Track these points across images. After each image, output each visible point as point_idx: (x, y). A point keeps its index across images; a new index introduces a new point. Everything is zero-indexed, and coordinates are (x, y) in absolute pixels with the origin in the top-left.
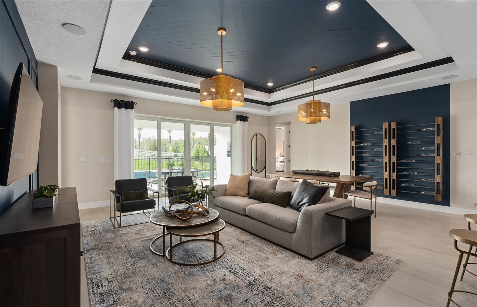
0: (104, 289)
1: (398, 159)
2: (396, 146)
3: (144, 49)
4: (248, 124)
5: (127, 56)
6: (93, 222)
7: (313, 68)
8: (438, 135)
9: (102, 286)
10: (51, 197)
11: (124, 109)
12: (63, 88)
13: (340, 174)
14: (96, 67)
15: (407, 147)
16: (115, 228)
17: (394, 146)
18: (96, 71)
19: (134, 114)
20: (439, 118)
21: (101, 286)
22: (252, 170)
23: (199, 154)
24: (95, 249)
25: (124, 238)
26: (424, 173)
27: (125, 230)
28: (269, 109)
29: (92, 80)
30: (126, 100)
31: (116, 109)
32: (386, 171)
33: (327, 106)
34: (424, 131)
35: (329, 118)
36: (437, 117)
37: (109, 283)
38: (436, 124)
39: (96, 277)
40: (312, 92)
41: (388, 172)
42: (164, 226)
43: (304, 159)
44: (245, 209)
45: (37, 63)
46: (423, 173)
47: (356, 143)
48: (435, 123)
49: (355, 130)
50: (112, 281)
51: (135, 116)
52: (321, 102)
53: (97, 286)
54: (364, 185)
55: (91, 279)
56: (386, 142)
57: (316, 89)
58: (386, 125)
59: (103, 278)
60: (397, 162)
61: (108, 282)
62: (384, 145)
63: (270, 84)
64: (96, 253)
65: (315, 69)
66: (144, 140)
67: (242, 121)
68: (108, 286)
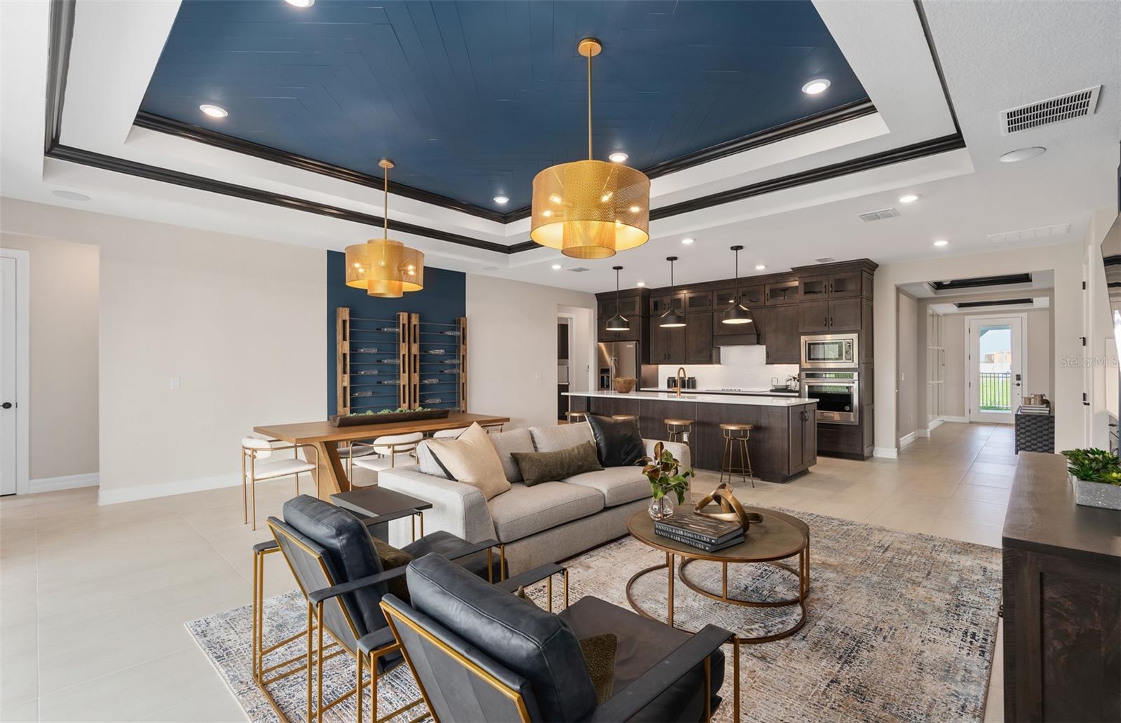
1: (420, 379)
2: (418, 357)
8: (463, 343)
9: (966, 633)
15: (431, 358)
17: (415, 356)
21: (969, 634)
32: (404, 402)
34: (447, 336)
37: (950, 630)
38: (461, 327)
39: (969, 654)
47: (351, 347)
48: (459, 325)
49: (350, 317)
50: (942, 629)
53: (977, 638)
55: (983, 656)
56: (404, 349)
58: (404, 317)
59: (956, 644)
60: (419, 385)
61: (950, 632)
62: (401, 353)
65: (391, 166)
68: (955, 627)
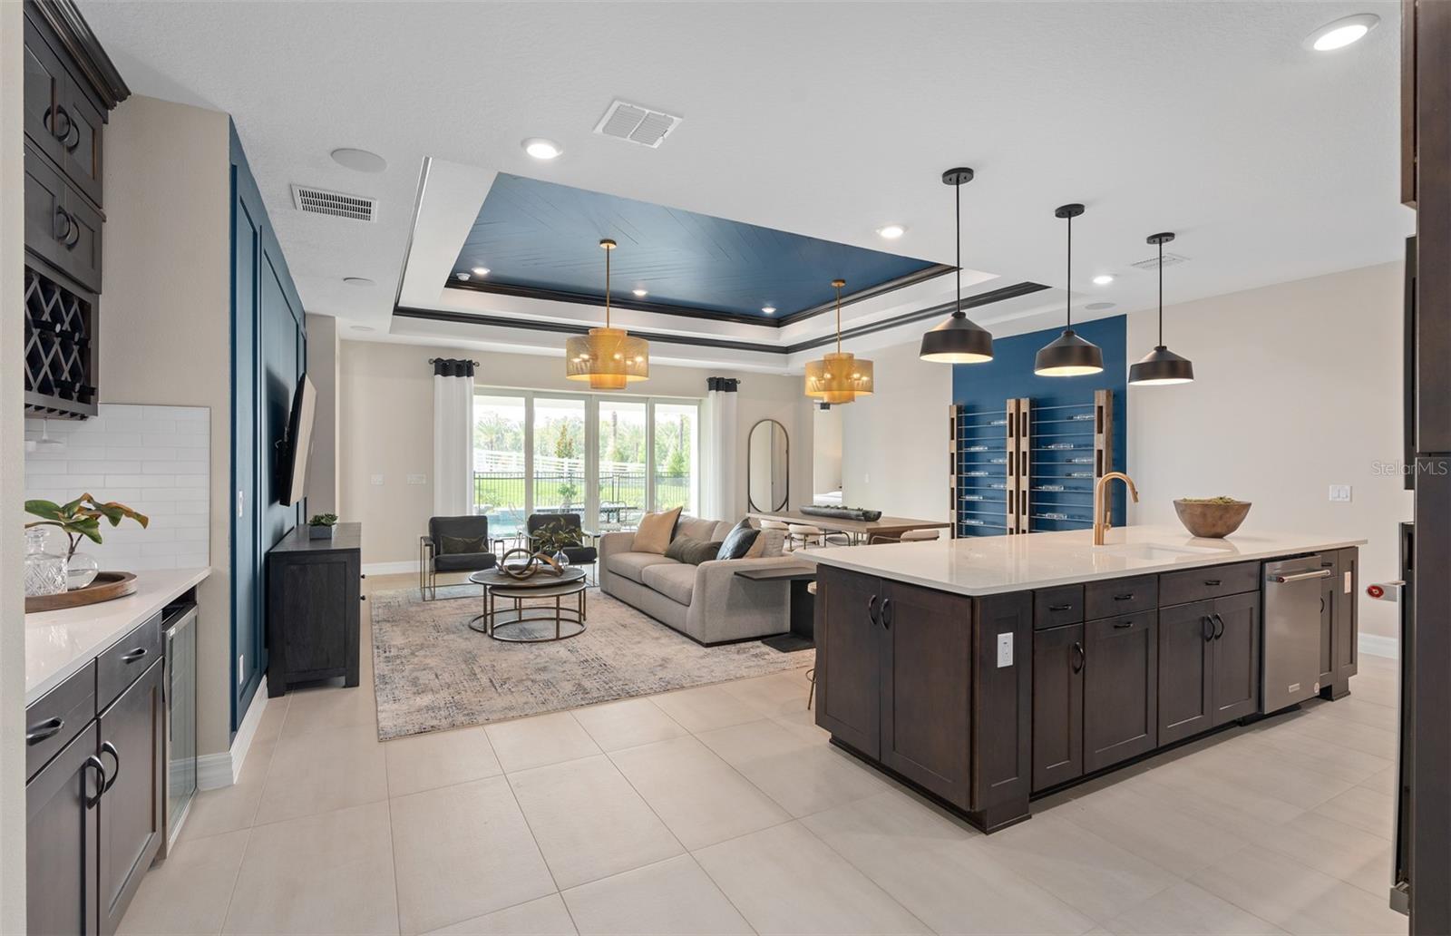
0: (392, 654)
1: (1033, 484)
2: (1028, 454)
3: (481, 272)
4: (738, 397)
5: (453, 282)
6: (391, 593)
7: (836, 281)
8: (1100, 431)
9: (390, 651)
10: (330, 526)
11: (454, 377)
12: (343, 341)
13: (882, 515)
14: (400, 305)
15: (1052, 456)
16: (424, 600)
17: (1024, 453)
18: (399, 311)
19: (473, 385)
20: (1101, 391)
21: (388, 651)
22: (751, 507)
23: (682, 466)
24: (389, 621)
25: (435, 613)
26: (1083, 516)
27: (439, 604)
28: (787, 362)
29: (392, 330)
30: (458, 359)
31: (439, 377)
32: (1011, 512)
33: (867, 366)
34: (1078, 422)
35: (872, 391)
36: (1098, 389)
37: (399, 649)
38: (1096, 405)
39: (383, 644)
40: (836, 335)
41: (1014, 515)
42: (485, 585)
43: (867, 481)
44: (641, 572)
45: (305, 315)
46: (1080, 517)
47: (959, 447)
48: (1093, 403)
49: (958, 414)
50: (404, 648)
51: (475, 388)
52: (855, 358)
53: (382, 651)
54: (902, 537)
55: (377, 646)
56: (1011, 445)
57: (845, 326)
58: (1011, 406)
59: (392, 645)
60: (1030, 492)
62: (1009, 450)
63: (769, 311)
64: (388, 625)
65: (842, 284)
66: (551, 424)
67: (720, 392)
68: (398, 651)
